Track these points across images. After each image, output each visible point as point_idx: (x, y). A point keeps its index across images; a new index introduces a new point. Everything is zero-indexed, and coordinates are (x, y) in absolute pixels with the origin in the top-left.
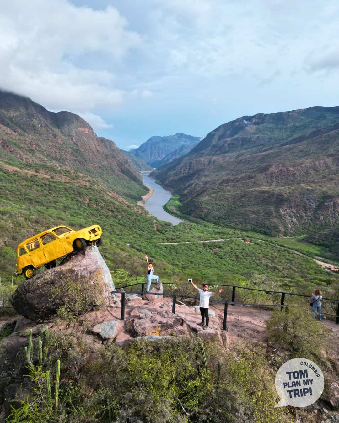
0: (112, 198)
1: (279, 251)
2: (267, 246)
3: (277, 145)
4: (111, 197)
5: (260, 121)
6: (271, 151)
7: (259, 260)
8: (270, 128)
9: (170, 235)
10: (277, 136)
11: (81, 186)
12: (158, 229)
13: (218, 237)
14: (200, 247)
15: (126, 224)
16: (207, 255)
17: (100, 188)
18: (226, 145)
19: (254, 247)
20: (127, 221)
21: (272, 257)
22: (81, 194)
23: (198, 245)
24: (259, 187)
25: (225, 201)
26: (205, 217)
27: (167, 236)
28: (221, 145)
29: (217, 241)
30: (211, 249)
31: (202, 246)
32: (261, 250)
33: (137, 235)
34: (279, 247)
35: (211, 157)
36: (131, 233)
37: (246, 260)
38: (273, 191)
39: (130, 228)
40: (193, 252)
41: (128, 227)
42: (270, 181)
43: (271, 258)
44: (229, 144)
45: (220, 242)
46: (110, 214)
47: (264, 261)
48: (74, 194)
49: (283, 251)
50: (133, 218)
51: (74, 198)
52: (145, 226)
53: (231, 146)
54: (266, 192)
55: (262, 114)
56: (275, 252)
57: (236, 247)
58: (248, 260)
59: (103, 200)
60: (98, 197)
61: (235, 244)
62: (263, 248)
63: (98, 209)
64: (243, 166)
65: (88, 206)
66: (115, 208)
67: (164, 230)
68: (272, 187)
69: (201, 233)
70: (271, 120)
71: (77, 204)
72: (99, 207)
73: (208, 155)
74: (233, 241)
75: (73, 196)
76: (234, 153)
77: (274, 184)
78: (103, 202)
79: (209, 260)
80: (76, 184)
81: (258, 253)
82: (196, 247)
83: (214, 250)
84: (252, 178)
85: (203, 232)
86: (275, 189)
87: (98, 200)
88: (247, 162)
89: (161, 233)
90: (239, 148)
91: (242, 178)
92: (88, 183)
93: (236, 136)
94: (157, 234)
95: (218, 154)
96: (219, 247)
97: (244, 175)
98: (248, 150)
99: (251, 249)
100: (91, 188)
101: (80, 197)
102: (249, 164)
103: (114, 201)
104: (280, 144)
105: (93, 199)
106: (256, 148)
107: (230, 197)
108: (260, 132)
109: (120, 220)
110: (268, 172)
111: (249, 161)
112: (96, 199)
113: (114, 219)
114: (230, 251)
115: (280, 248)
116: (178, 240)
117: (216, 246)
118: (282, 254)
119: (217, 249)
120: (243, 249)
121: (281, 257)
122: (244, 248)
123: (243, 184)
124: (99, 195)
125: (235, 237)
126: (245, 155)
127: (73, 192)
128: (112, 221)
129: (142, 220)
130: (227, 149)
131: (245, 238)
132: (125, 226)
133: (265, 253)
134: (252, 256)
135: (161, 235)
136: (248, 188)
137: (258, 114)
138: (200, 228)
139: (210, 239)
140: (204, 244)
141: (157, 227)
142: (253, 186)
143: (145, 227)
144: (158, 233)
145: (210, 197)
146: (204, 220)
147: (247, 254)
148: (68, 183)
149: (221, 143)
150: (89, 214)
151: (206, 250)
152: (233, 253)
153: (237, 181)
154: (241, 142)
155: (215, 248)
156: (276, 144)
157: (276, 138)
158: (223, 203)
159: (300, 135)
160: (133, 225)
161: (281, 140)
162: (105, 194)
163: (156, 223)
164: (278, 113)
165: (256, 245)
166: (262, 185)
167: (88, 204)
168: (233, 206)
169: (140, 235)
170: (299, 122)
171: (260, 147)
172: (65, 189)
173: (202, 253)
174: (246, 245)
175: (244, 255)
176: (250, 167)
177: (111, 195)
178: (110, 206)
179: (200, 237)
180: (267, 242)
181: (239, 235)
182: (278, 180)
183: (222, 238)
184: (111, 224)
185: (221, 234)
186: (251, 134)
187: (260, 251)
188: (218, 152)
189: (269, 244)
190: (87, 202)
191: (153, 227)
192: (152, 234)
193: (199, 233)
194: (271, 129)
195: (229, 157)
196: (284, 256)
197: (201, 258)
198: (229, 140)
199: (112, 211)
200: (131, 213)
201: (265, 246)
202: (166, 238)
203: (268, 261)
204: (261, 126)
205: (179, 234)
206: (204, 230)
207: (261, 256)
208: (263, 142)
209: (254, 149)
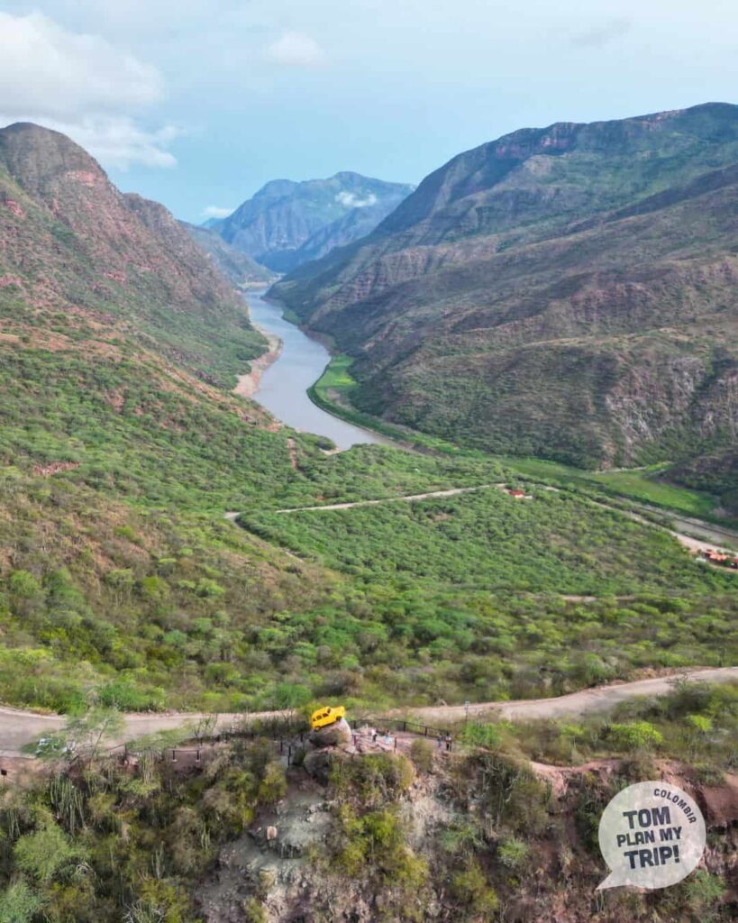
0: (181, 385)
1: (593, 514)
2: (565, 504)
3: (606, 214)
4: (175, 382)
5: (564, 142)
6: (589, 233)
7: (544, 541)
8: (591, 164)
9: (332, 482)
10: (607, 187)
11: (99, 360)
12: (301, 464)
13: (448, 483)
14: (404, 514)
15: (221, 457)
16: (420, 532)
17: (148, 360)
18: (473, 212)
19: (533, 506)
20: (221, 447)
21: (574, 531)
22: (102, 383)
23: (398, 509)
24: (556, 336)
25: (469, 377)
26: (418, 420)
27: (325, 485)
28: (458, 213)
29: (445, 493)
30: (429, 516)
31: (409, 511)
32: (550, 514)
33: (250, 485)
34: (593, 503)
35: (431, 247)
36: (234, 481)
37: (513, 543)
38: (590, 350)
39: (231, 467)
40: (388, 527)
41: (225, 463)
42: (584, 321)
43: (572, 536)
44: (479, 210)
45: (453, 497)
46: (179, 431)
47: (555, 543)
48: (84, 383)
49: (602, 516)
50: (236, 439)
51: (87, 394)
52: (268, 457)
53: (485, 214)
54: (572, 351)
55: (570, 124)
56: (582, 519)
57: (491, 508)
58: (518, 541)
59: (159, 396)
60: (146, 389)
61: (489, 502)
62: (553, 510)
63: (148, 420)
64: (517, 276)
65: (121, 413)
66: (189, 415)
67: (317, 469)
68: (589, 339)
69: (407, 471)
70: (593, 143)
71: (95, 410)
72: (150, 416)
73: (424, 241)
74: (483, 494)
75: (83, 388)
76: (493, 237)
77: (594, 328)
78: (158, 401)
79: (425, 547)
80: (86, 355)
81: (542, 523)
82: (396, 512)
83: (438, 518)
84: (538, 312)
85: (411, 470)
86: (597, 343)
87: (147, 396)
88: (526, 264)
89: (308, 476)
90: (507, 221)
91: (514, 310)
92: (114, 348)
93: (497, 189)
94: (299, 480)
95: (452, 240)
96: (451, 511)
97: (517, 302)
98: (532, 226)
99: (525, 512)
100: (125, 363)
101: (99, 389)
102: (533, 268)
103: (185, 396)
104: (614, 212)
105: (133, 394)
106: (553, 222)
107: (481, 366)
108: (564, 176)
109: (203, 447)
110: (581, 296)
111: (533, 262)
112: (141, 394)
113: (190, 445)
114: (475, 520)
115: (596, 508)
116: (351, 496)
117: (443, 509)
118: (599, 522)
119: (445, 516)
120: (507, 515)
121: (595, 531)
122: (509, 511)
123: (516, 329)
124: (148, 382)
125: (489, 483)
126: (521, 241)
127: (82, 379)
128: (184, 451)
129: (259, 443)
130: (476, 224)
131: (514, 483)
132: (219, 462)
133: (557, 522)
134: (526, 532)
135: (310, 483)
136: (529, 341)
137: (557, 125)
138: (405, 458)
139: (430, 488)
140: (414, 505)
141: (298, 460)
142: (539, 336)
143: (269, 461)
144: (300, 475)
145: (431, 365)
146: (416, 428)
147: (515, 526)
148: (66, 352)
149: (459, 206)
150: (127, 435)
151: (420, 519)
152: (482, 525)
153: (501, 322)
154: (511, 203)
155: (441, 512)
156: (605, 210)
157: (606, 193)
158: (462, 381)
159: (668, 187)
160: (237, 456)
161: (618, 197)
162: (161, 379)
163: (293, 449)
164: (610, 123)
165: (538, 502)
166: (562, 332)
167: (121, 407)
168: (488, 390)
169: (255, 483)
170: (667, 146)
171: (564, 219)
172: (62, 370)
173: (408, 530)
174: (513, 502)
175: (509, 528)
176: (536, 277)
177: (175, 376)
178: (178, 410)
179: (404, 484)
180: (566, 493)
181: (499, 475)
182: (603, 316)
183: (458, 486)
184: (183, 461)
185: (455, 474)
186: (539, 182)
187: (546, 518)
188: (452, 233)
189: (571, 499)
190: (119, 402)
191: (288, 461)
192: (285, 480)
193: (402, 471)
194: (593, 168)
195: (480, 248)
196: (603, 527)
197: (407, 542)
198: (480, 197)
199: (183, 424)
200: (231, 424)
201: (560, 504)
202: (322, 492)
203: (565, 542)
204: (564, 159)
205: (354, 478)
206: (416, 464)
207: (548, 529)
208: (570, 205)
209: (546, 223)
